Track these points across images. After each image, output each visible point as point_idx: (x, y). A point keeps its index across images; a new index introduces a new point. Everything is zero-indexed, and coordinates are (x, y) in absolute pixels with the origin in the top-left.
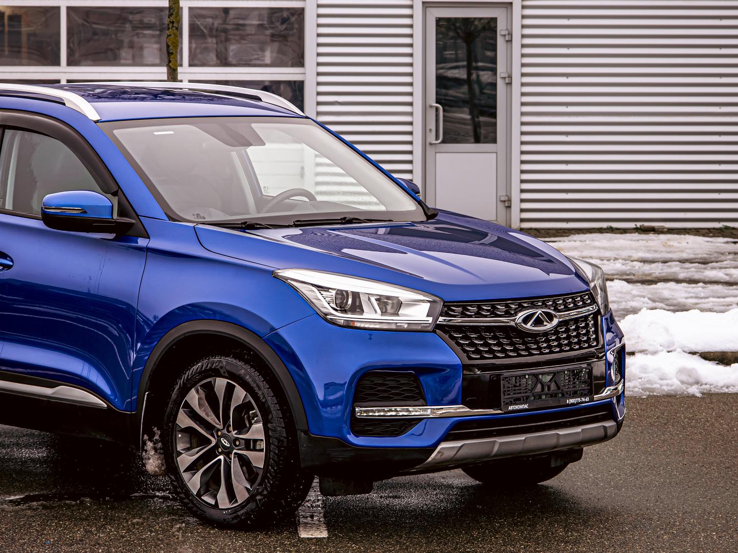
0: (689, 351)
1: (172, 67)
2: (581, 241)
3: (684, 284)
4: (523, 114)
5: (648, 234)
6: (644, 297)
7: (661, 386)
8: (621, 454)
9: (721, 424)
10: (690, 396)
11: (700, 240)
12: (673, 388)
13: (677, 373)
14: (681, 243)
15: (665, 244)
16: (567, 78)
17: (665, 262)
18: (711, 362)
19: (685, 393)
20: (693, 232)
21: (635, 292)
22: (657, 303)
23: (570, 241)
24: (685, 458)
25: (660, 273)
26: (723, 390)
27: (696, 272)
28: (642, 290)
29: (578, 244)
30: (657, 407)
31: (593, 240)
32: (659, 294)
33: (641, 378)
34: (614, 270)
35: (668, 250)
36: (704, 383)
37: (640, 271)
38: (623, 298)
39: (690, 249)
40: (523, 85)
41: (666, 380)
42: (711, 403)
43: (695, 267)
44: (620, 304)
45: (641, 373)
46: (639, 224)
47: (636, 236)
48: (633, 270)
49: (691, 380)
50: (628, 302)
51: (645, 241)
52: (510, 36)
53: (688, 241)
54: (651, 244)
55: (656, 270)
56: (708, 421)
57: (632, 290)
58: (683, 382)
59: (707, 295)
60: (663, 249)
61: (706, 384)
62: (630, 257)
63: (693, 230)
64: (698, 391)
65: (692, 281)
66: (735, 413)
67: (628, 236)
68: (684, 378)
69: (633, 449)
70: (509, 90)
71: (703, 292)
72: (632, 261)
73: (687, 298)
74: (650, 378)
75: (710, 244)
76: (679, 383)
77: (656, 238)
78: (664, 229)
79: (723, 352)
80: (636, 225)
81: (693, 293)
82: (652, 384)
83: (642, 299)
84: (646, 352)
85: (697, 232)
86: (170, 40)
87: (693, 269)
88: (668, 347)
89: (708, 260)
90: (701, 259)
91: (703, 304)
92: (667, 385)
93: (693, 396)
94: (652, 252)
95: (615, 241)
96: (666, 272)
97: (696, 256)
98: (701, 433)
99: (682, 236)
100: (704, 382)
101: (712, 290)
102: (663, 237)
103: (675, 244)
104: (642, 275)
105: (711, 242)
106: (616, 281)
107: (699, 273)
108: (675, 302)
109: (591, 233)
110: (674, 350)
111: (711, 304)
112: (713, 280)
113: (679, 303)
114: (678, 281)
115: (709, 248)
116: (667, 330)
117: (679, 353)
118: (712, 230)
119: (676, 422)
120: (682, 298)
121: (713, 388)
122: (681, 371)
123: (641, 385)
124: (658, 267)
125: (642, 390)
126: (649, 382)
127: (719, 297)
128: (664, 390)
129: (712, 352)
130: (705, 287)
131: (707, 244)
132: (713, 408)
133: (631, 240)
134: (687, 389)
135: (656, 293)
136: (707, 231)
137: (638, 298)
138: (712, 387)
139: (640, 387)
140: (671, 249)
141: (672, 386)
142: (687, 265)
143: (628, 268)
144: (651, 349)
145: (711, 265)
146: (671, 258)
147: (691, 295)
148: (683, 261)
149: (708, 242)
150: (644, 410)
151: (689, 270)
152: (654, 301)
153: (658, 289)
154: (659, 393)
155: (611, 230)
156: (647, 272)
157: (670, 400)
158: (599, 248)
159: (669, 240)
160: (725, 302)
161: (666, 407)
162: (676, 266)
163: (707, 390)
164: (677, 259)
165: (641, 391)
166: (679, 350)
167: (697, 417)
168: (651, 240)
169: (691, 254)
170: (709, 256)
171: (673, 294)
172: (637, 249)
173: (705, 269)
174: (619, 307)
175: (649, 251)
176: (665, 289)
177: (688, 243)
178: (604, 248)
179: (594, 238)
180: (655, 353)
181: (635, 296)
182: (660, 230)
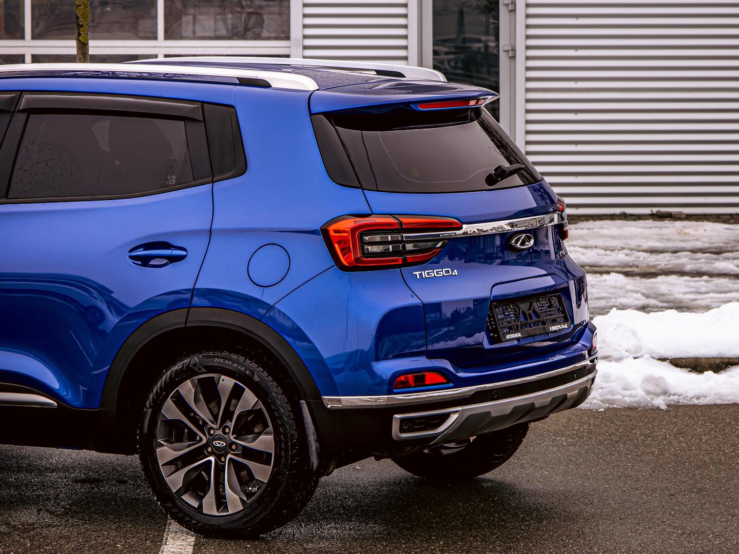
0: (658, 357)
1: (82, 41)
2: (588, 229)
3: (687, 278)
4: (528, 90)
5: (663, 221)
6: (637, 292)
7: (624, 396)
8: (555, 479)
9: (680, 442)
10: (654, 408)
11: (719, 227)
12: (637, 399)
13: (642, 383)
14: (698, 231)
15: (680, 232)
16: (576, 51)
17: (675, 252)
18: (683, 369)
19: (649, 405)
20: (713, 218)
21: (629, 287)
22: (650, 300)
23: (577, 229)
24: (627, 483)
25: (665, 265)
26: (693, 402)
27: (706, 263)
28: (638, 285)
29: (585, 232)
30: (613, 422)
31: (602, 228)
32: (655, 289)
33: (602, 388)
34: (616, 261)
35: (682, 238)
36: (673, 393)
37: (644, 262)
38: (615, 294)
39: (706, 237)
40: (528, 58)
41: (630, 390)
42: (676, 416)
43: (705, 258)
44: (610, 300)
45: (603, 382)
46: (655, 210)
47: (650, 223)
48: (637, 261)
49: (658, 390)
50: (618, 299)
51: (658, 229)
52: (514, 6)
53: (706, 228)
54: (665, 232)
55: (663, 261)
56: (665, 439)
57: (626, 285)
58: (648, 393)
59: (709, 289)
60: (677, 237)
61: (674, 395)
62: (639, 246)
63: (714, 216)
64: (663, 402)
65: (698, 274)
66: (700, 428)
67: (641, 223)
68: (651, 388)
69: (571, 472)
70: (512, 64)
71: (706, 287)
72: (639, 251)
73: (685, 293)
74: (612, 388)
75: (729, 231)
76: (643, 393)
77: (671, 225)
78: (681, 215)
79: (696, 358)
80: (652, 211)
81: (693, 287)
82: (614, 395)
83: (635, 295)
84: (609, 359)
85: (717, 218)
86: (79, 10)
87: (703, 260)
88: (635, 353)
89: (723, 250)
90: (716, 248)
91: (701, 301)
92: (630, 396)
93: (658, 408)
94: (664, 241)
95: (626, 229)
96: (672, 264)
97: (712, 245)
98: (653, 453)
99: (700, 223)
100: (673, 391)
101: (716, 284)
102: (679, 224)
103: (692, 231)
104: (646, 267)
105: (731, 229)
106: (613, 274)
107: (708, 265)
108: (671, 298)
109: (601, 219)
110: (642, 356)
111: (709, 300)
112: (722, 272)
113: (675, 299)
114: (682, 273)
115: (727, 236)
116: (634, 334)
117: (647, 359)
118: (734, 216)
119: (630, 439)
120: (679, 293)
121: (682, 399)
122: (648, 380)
123: (601, 395)
124: (665, 257)
125: (601, 401)
126: (612, 392)
127: (721, 292)
128: (626, 402)
129: (684, 359)
130: (709, 281)
131: (726, 231)
132: (676, 423)
133: (644, 227)
134: (652, 400)
135: (653, 288)
136: (729, 217)
137: (631, 294)
138: (681, 397)
139: (600, 398)
140: (686, 238)
141: (635, 397)
142: (699, 255)
143: (632, 259)
144: (615, 355)
145: (724, 255)
146: (683, 248)
147: (692, 290)
148: (694, 251)
149: (727, 229)
150: (597, 425)
151: (698, 261)
152: (647, 297)
153: (656, 283)
154: (620, 405)
155: (625, 217)
156: (651, 264)
157: (630, 413)
158: (607, 236)
159: (684, 227)
160: (725, 298)
161: (624, 421)
162: (685, 256)
163: (674, 401)
164: (690, 249)
165: (600, 403)
166: (647, 356)
167: (655, 433)
168: (665, 227)
169: (706, 243)
170: (725, 245)
171: (671, 288)
172: (647, 238)
173: (717, 259)
174: (608, 304)
175: (661, 240)
176: (663, 283)
177: (705, 230)
178: (613, 237)
179: (603, 226)
180: (619, 359)
181: (628, 291)
182: (677, 216)
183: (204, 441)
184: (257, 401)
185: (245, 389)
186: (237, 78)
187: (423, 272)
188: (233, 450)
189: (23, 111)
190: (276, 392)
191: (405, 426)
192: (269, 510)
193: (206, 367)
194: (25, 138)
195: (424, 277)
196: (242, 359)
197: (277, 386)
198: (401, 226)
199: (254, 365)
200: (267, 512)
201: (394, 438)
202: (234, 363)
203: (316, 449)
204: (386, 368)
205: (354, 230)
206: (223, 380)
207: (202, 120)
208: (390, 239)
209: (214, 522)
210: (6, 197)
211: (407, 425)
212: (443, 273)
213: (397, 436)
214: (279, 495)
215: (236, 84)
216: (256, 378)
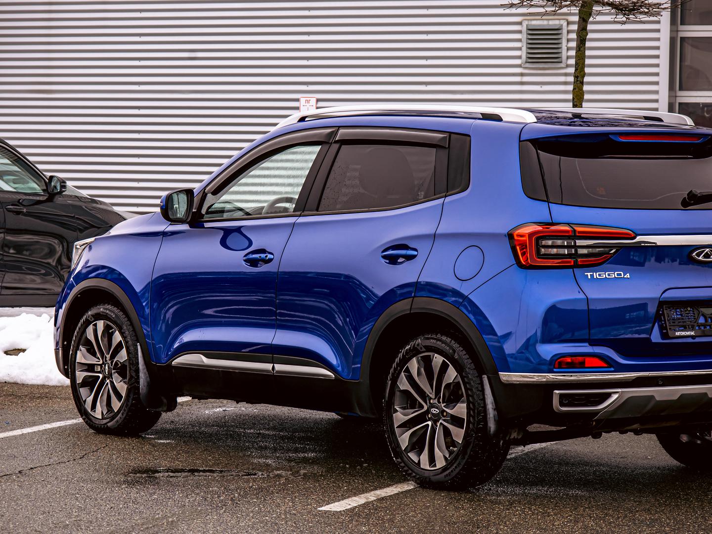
183: (426, 408)
184: (457, 375)
185: (449, 365)
186: (481, 113)
187: (595, 274)
188: (444, 416)
189: (336, 142)
190: (469, 368)
191: (565, 401)
192: (462, 466)
193: (425, 347)
194: (336, 164)
195: (595, 277)
196: (449, 340)
197: (471, 363)
198: (575, 234)
199: (455, 345)
200: (461, 468)
201: (556, 411)
202: (443, 343)
203: (494, 417)
204: (548, 350)
205: (531, 235)
206: (436, 358)
207: (447, 147)
208: (566, 244)
209: (426, 474)
210: (317, 210)
211: (565, 400)
212: (614, 275)
213: (558, 409)
214: (469, 453)
215: (479, 119)
216: (456, 356)
